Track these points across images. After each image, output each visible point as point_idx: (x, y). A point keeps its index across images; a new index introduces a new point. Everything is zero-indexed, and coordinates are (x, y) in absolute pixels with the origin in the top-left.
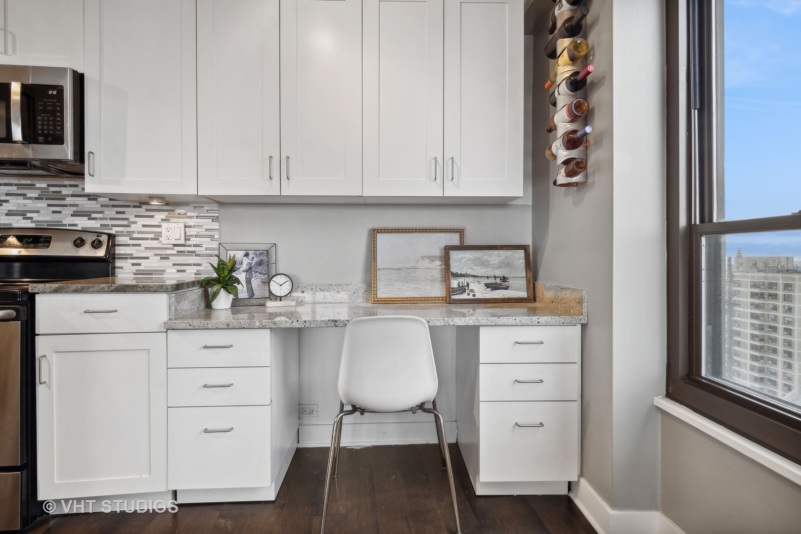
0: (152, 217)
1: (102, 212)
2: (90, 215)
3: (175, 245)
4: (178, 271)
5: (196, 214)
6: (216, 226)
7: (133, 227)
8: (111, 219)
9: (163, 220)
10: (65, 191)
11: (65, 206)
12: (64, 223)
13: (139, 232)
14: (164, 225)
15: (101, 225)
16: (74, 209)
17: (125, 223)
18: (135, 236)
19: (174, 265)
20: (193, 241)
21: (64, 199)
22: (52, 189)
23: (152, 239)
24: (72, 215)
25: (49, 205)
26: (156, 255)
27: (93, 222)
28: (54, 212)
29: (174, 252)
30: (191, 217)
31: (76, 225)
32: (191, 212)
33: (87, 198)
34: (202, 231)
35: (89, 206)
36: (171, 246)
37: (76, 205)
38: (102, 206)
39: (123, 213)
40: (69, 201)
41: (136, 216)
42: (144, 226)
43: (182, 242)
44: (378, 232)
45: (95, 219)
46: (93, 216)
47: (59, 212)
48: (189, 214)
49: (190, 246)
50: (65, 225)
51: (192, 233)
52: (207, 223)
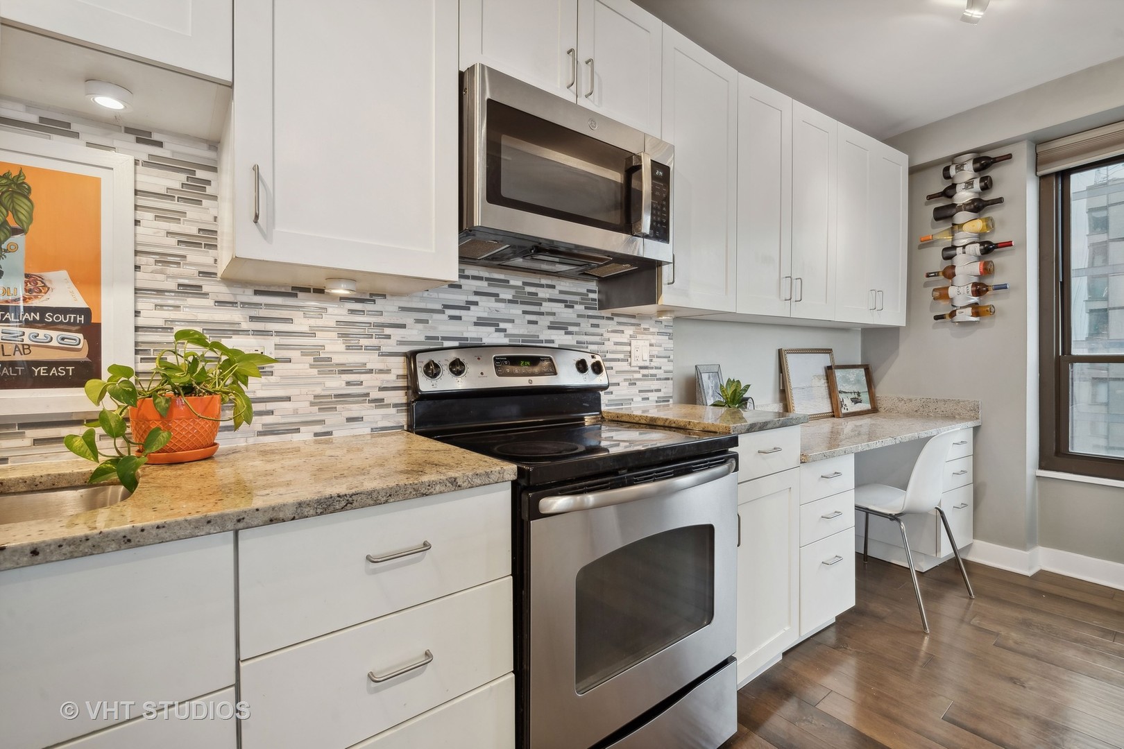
0: (624, 332)
1: (578, 325)
2: (566, 329)
3: (641, 368)
4: (643, 399)
6: (670, 344)
7: (609, 346)
9: (631, 336)
10: (543, 293)
11: (542, 314)
12: (542, 337)
13: (611, 352)
14: (633, 342)
15: (578, 342)
16: (551, 318)
17: (597, 339)
18: (607, 356)
19: (640, 391)
20: (656, 362)
21: (541, 305)
22: (528, 289)
23: (623, 360)
24: (550, 328)
25: (525, 312)
26: (625, 380)
27: (569, 337)
28: (530, 322)
29: (641, 376)
30: (653, 334)
31: (552, 342)
32: (653, 327)
33: (563, 305)
34: (662, 350)
35: (565, 315)
36: (637, 369)
37: (554, 314)
38: (579, 316)
39: (597, 326)
40: (547, 307)
41: (610, 331)
42: (616, 344)
43: (647, 364)
44: (787, 353)
45: (573, 333)
46: (571, 329)
47: (536, 323)
48: (652, 330)
49: (652, 368)
50: (542, 342)
51: (654, 353)
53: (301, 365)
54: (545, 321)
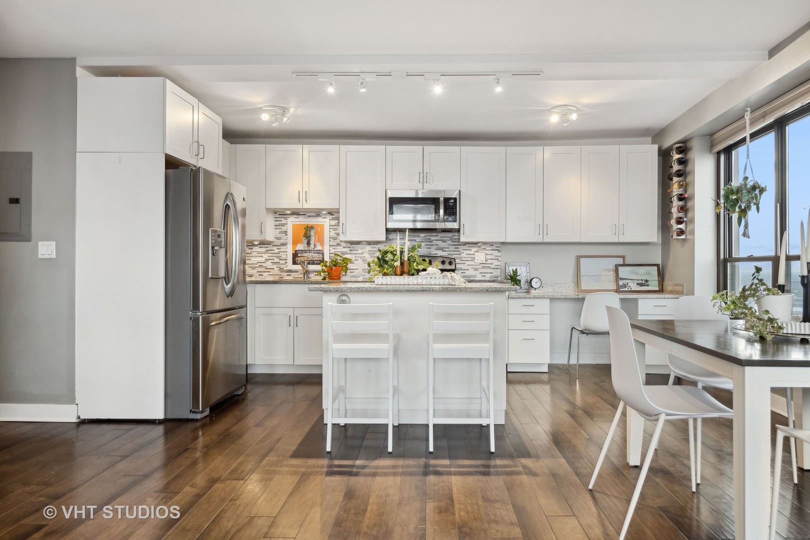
0: (471, 250)
1: (449, 248)
3: (480, 264)
4: (482, 276)
5: (490, 249)
6: (499, 254)
7: (463, 255)
8: (452, 251)
9: (475, 251)
10: (432, 238)
11: (433, 245)
12: (432, 253)
13: (464, 258)
14: (476, 254)
16: (437, 246)
17: (458, 253)
18: (463, 259)
19: (480, 273)
20: (489, 262)
23: (470, 261)
25: (426, 245)
26: (472, 268)
29: (480, 267)
30: (488, 250)
31: (437, 254)
34: (493, 257)
40: (434, 242)
41: (464, 250)
42: (467, 254)
43: (484, 262)
44: (581, 257)
45: (446, 251)
47: (430, 248)
48: (487, 248)
49: (488, 264)
51: (489, 258)
52: (496, 253)
53: (360, 261)
54: (433, 248)
